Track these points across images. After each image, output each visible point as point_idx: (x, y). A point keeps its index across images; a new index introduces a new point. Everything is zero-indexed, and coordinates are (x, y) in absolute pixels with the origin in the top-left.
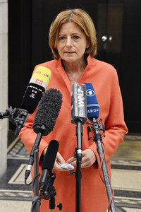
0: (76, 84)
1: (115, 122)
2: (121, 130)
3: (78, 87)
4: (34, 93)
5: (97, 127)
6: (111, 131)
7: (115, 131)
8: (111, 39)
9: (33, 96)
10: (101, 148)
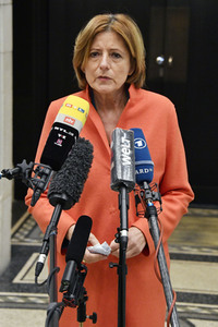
1: (174, 183)
2: (184, 195)
4: (61, 138)
5: (149, 196)
6: (168, 197)
7: (174, 198)
9: (59, 143)
10: (155, 227)
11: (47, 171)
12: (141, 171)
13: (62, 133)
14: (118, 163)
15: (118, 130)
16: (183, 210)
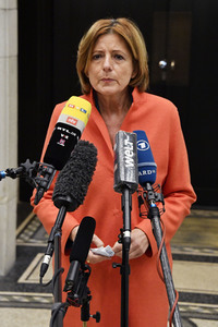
1: (177, 185)
2: (187, 197)
4: (64, 138)
5: (152, 197)
6: (170, 199)
7: (177, 199)
9: (62, 143)
10: (158, 228)
11: (50, 171)
12: (144, 172)
13: (65, 133)
14: (121, 165)
15: (121, 133)
16: (186, 212)
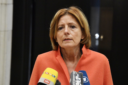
0: (74, 72)
3: (76, 75)
8: (102, 37)
